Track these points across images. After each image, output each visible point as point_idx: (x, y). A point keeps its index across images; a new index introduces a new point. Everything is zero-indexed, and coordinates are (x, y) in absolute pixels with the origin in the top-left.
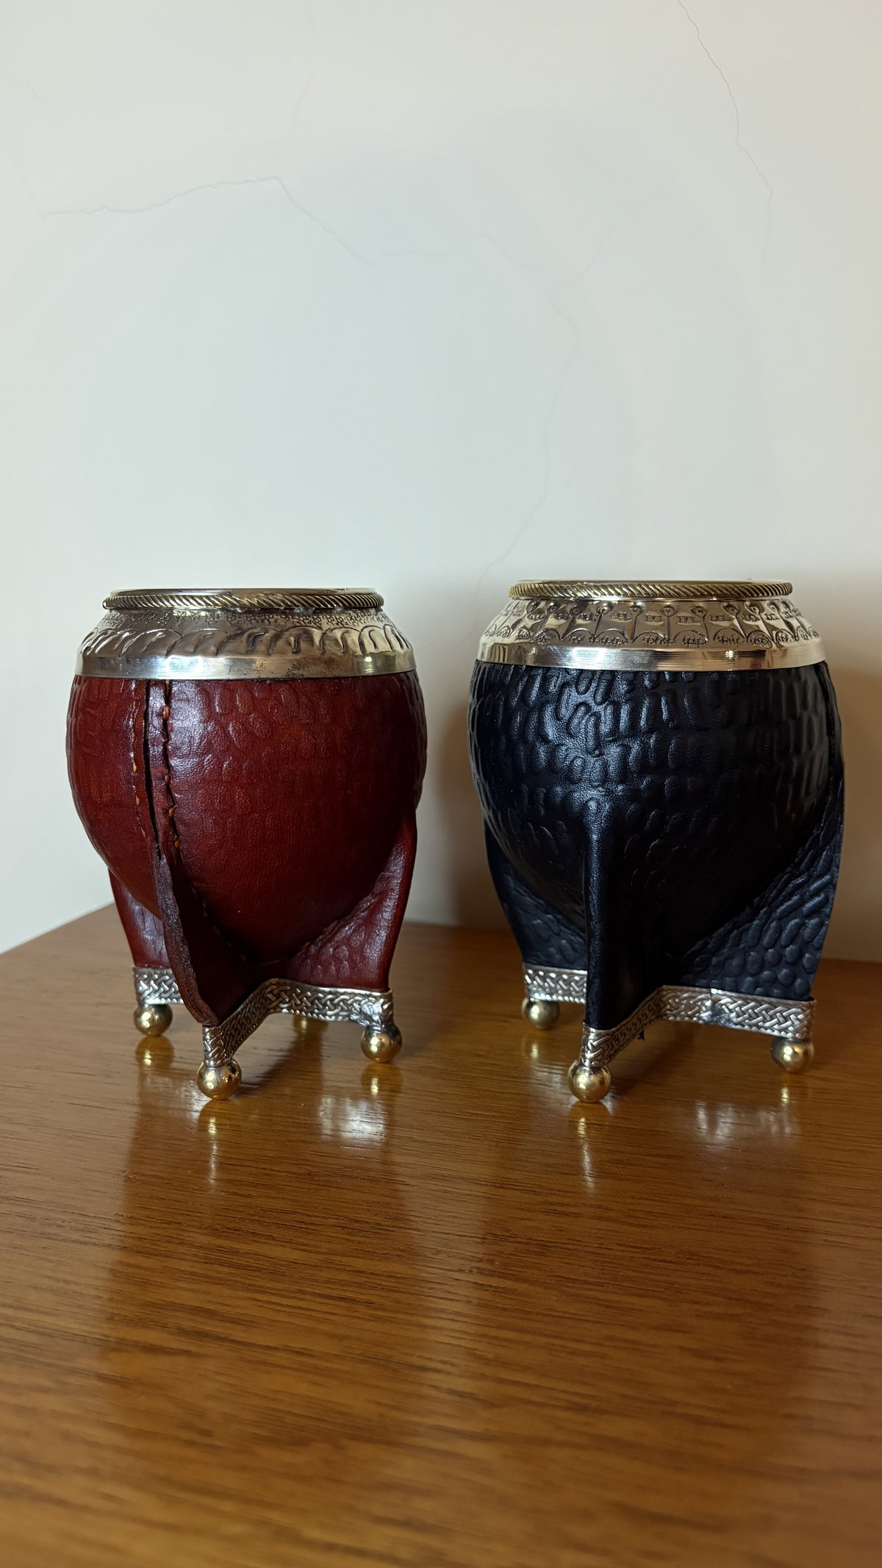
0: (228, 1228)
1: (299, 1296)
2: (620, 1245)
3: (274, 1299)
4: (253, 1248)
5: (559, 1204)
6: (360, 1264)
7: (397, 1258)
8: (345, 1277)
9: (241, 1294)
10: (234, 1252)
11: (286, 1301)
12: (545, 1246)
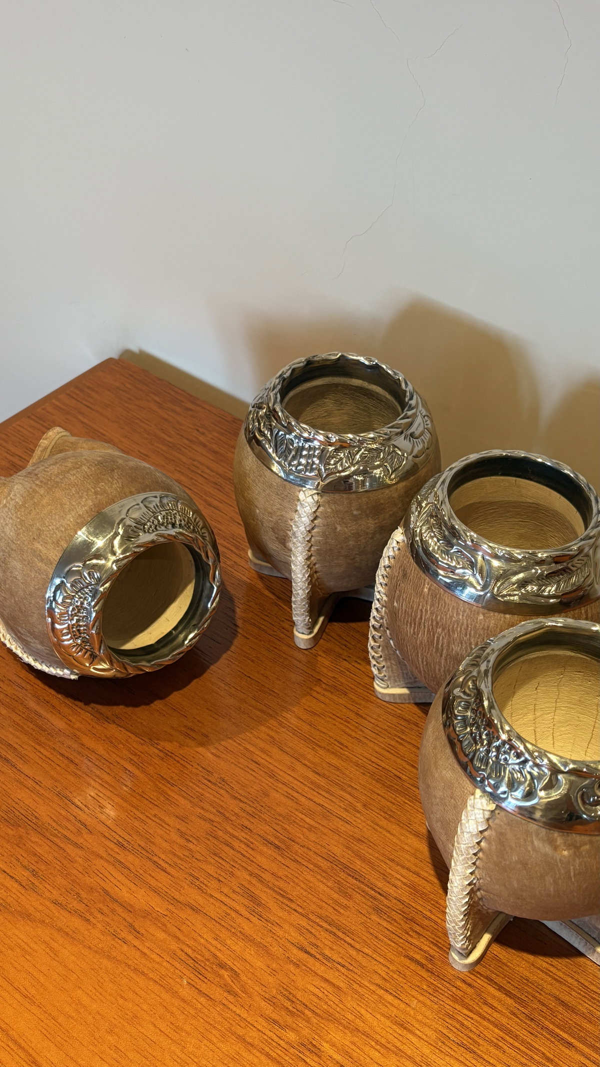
0: (45, 700)
1: (52, 751)
2: (198, 764)
3: (42, 750)
4: (48, 716)
5: (192, 730)
6: (86, 740)
7: (102, 742)
8: (76, 746)
9: (30, 742)
10: (40, 716)
11: (45, 753)
12: (167, 754)
